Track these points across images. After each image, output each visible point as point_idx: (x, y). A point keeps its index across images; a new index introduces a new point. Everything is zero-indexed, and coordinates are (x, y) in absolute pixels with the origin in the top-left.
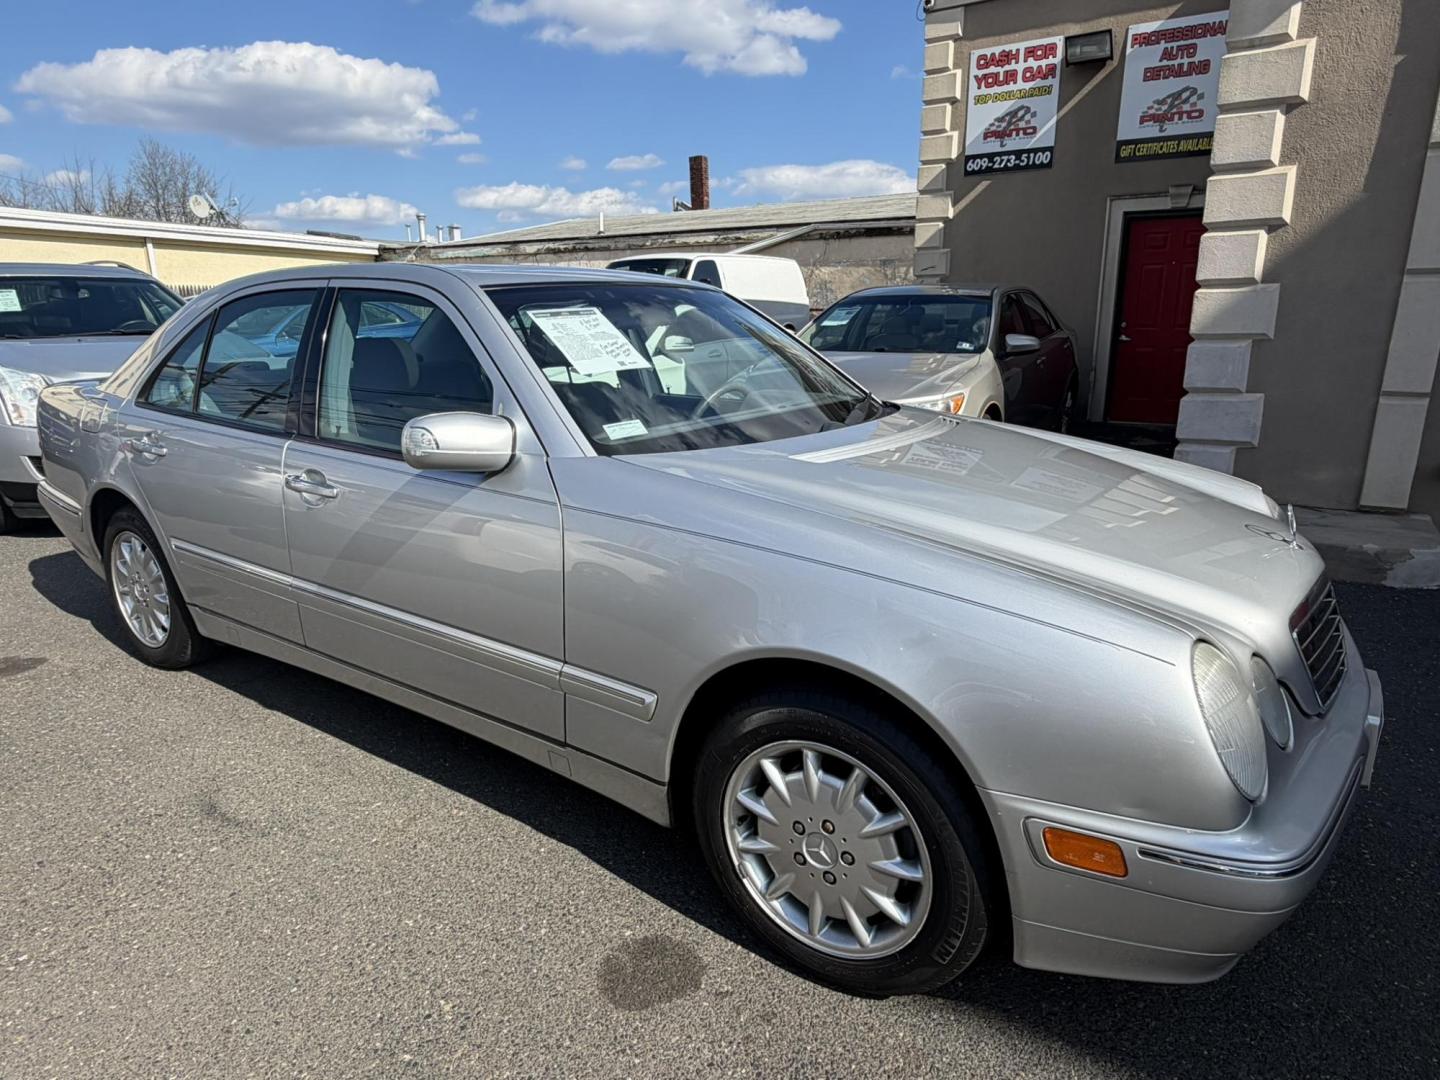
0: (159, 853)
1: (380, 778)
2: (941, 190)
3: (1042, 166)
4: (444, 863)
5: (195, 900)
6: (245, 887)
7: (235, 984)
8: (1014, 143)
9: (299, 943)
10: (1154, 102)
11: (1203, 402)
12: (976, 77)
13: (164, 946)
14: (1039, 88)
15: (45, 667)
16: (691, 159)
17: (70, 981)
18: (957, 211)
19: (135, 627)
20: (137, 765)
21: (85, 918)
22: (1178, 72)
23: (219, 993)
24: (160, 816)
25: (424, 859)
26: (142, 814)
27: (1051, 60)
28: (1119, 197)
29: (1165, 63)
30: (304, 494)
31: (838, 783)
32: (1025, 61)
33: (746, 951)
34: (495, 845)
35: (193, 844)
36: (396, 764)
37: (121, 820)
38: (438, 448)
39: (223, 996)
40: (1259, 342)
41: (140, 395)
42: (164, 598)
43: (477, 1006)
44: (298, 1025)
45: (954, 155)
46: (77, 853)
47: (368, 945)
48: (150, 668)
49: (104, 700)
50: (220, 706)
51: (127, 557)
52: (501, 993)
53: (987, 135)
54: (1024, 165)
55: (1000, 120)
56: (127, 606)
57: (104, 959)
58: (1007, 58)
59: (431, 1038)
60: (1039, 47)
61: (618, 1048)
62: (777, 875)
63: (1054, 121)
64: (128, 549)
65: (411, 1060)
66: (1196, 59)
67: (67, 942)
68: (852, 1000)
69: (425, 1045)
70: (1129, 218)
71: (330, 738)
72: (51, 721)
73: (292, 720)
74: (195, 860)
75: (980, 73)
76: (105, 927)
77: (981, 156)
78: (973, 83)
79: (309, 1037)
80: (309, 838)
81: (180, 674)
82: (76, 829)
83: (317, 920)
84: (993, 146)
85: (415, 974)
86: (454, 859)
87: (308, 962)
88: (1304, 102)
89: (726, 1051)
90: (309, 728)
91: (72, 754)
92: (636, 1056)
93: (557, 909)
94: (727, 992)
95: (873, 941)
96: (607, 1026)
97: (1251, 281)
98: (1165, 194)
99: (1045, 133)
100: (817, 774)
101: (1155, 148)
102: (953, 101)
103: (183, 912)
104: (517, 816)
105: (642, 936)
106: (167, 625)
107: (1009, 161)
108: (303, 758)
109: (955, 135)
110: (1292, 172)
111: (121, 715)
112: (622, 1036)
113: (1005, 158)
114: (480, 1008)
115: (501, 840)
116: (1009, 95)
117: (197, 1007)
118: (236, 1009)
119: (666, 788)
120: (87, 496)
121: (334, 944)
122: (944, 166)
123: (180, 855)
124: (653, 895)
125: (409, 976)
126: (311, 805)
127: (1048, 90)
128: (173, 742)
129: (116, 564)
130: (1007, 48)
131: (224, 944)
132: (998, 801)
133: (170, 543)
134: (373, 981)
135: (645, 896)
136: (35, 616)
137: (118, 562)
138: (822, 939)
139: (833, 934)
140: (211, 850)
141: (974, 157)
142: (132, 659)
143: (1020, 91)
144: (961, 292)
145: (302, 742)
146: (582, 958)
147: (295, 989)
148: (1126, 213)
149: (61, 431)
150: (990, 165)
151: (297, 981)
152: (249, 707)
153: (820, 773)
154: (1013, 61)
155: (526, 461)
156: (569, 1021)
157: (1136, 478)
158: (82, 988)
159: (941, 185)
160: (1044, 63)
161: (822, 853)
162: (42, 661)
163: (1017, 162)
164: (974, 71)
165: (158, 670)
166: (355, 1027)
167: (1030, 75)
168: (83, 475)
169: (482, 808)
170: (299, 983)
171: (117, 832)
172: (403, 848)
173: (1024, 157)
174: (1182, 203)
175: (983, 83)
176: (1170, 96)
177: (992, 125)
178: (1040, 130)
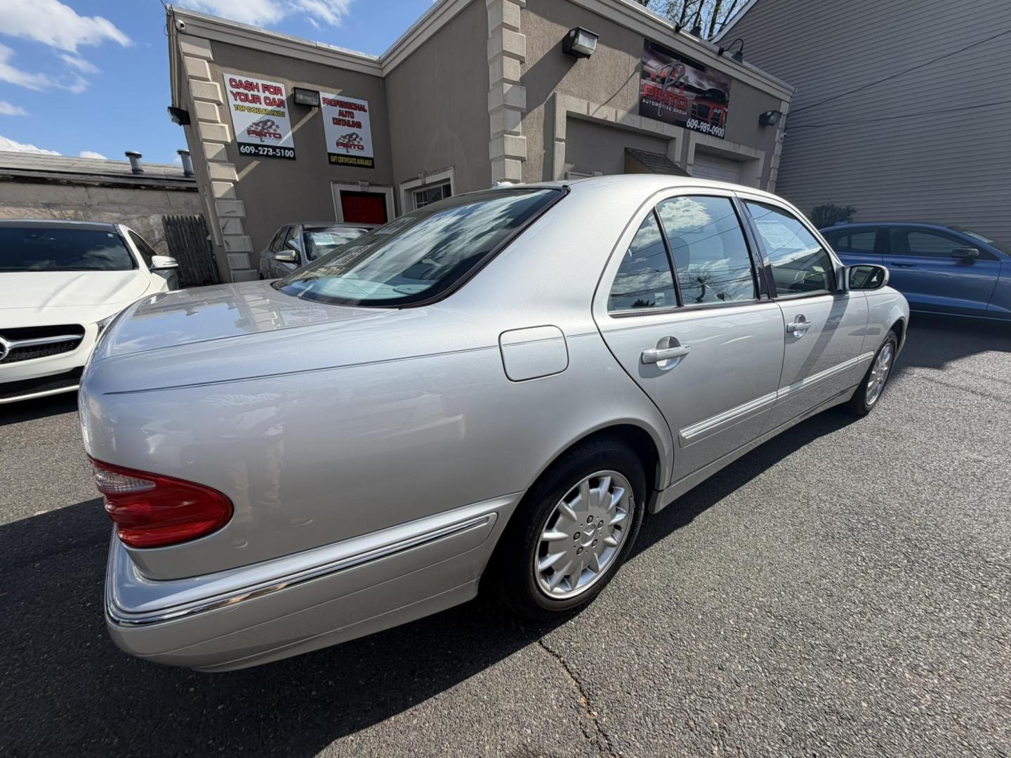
2: (225, 162)
3: (289, 158)
8: (269, 141)
10: (341, 136)
12: (231, 92)
14: (277, 112)
18: (241, 177)
22: (347, 124)
27: (279, 97)
28: (336, 182)
29: (341, 117)
32: (264, 92)
45: (229, 141)
53: (249, 132)
54: (278, 155)
55: (257, 124)
58: (250, 86)
60: (271, 87)
63: (290, 133)
66: (355, 120)
70: (343, 194)
75: (234, 90)
77: (250, 145)
78: (231, 97)
84: (255, 140)
98: (356, 183)
99: (287, 139)
101: (347, 160)
102: (219, 104)
107: (268, 151)
109: (226, 126)
113: (266, 149)
122: (223, 146)
127: (282, 114)
130: (250, 80)
141: (245, 144)
143: (265, 110)
148: (341, 191)
150: (257, 151)
154: (256, 90)
159: (224, 158)
160: (276, 97)
163: (274, 153)
164: (229, 88)
167: (269, 102)
173: (278, 150)
174: (366, 190)
175: (238, 98)
176: (347, 135)
177: (251, 126)
178: (284, 136)
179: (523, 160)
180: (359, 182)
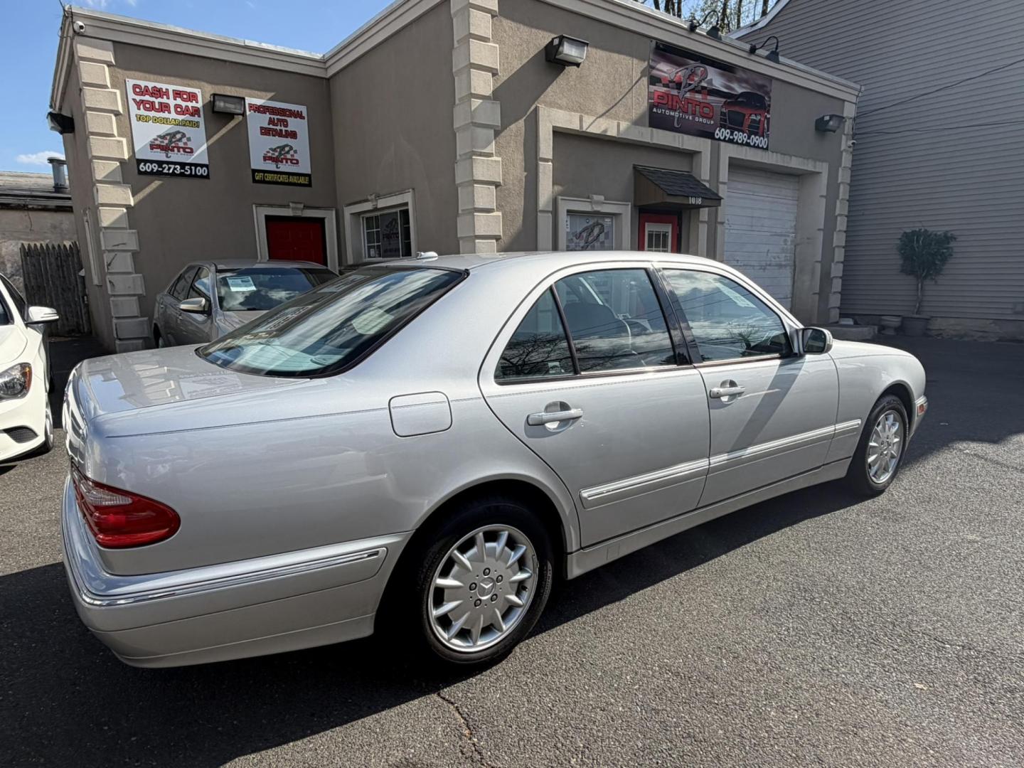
2: (119, 182)
3: (202, 176)
8: (177, 157)
10: (270, 149)
12: (134, 100)
14: (190, 122)
18: (137, 201)
22: (280, 134)
27: (194, 104)
28: (261, 205)
29: (271, 126)
32: (175, 99)
45: (126, 157)
53: (153, 146)
54: (187, 172)
55: (163, 137)
58: (158, 93)
60: (185, 93)
63: (205, 146)
66: (289, 129)
70: (269, 219)
75: (137, 98)
77: (152, 162)
78: (133, 106)
84: (160, 156)
98: (287, 206)
99: (200, 153)
101: (275, 178)
102: (117, 114)
107: (175, 169)
109: (124, 140)
113: (172, 166)
122: (118, 163)
127: (196, 125)
130: (159, 85)
141: (146, 161)
143: (175, 120)
148: (266, 216)
150: (160, 169)
154: (165, 97)
159: (119, 179)
160: (190, 104)
163: (183, 171)
164: (131, 95)
167: (181, 110)
173: (187, 168)
174: (299, 213)
175: (141, 107)
176: (278, 147)
177: (156, 140)
178: (196, 151)
179: (497, 185)
180: (291, 204)
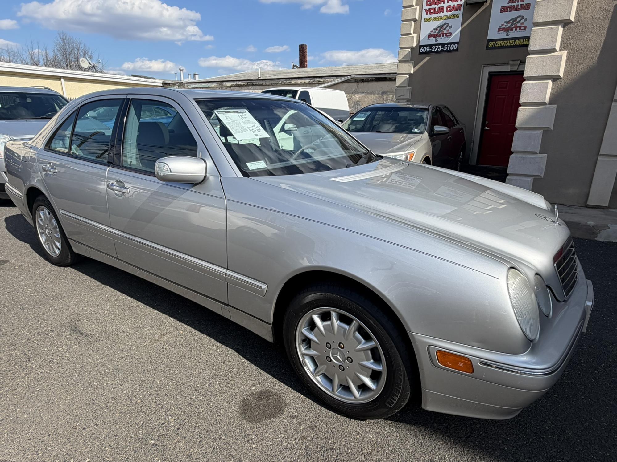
0: (51, 348)
1: (150, 317)
2: (408, 61)
3: (453, 50)
4: (175, 355)
5: (65, 369)
6: (87, 364)
7: (80, 407)
8: (441, 40)
9: (109, 389)
10: (505, 22)
11: (520, 157)
12: (425, 9)
13: (50, 389)
14: (453, 15)
15: (8, 264)
16: (300, 46)
17: (8, 404)
18: (415, 70)
19: (46, 247)
20: (44, 309)
21: (16, 376)
22: (516, 9)
23: (73, 411)
24: (53, 331)
25: (167, 353)
26: (45, 330)
27: (459, 2)
28: (487, 65)
29: (510, 4)
30: (115, 191)
31: (346, 327)
32: (448, 2)
33: (305, 397)
34: (198, 347)
35: (66, 344)
36: (157, 310)
37: (35, 333)
38: (171, 172)
39: (74, 412)
40: (546, 131)
41: (46, 145)
42: (58, 235)
43: (185, 420)
44: (106, 426)
45: (414, 45)
46: (15, 347)
47: (139, 391)
48: (53, 266)
49: (32, 279)
50: (83, 283)
51: (43, 217)
52: (196, 414)
53: (429, 36)
54: (445, 49)
55: (436, 29)
56: (43, 238)
57: (23, 395)
58: (439, 1)
59: (164, 433)
61: (246, 440)
62: (319, 366)
63: (459, 30)
64: (43, 214)
65: (154, 443)
66: (524, 3)
67: (8, 386)
68: (350, 420)
69: (161, 436)
70: (491, 75)
71: (129, 298)
72: (8, 288)
73: (113, 290)
74: (66, 351)
75: (427, 8)
76: (25, 380)
77: (426, 46)
78: (424, 12)
79: (110, 432)
80: (117, 342)
81: (66, 268)
82: (15, 336)
83: (118, 379)
84: (432, 41)
85: (159, 404)
86: (180, 353)
87: (112, 398)
88: (572, 22)
89: (293, 442)
90: (120, 294)
91: (16, 303)
92: (254, 443)
93: (223, 377)
94: (296, 416)
95: (360, 396)
96: (242, 430)
97: (543, 104)
98: (508, 64)
99: (455, 36)
100: (337, 322)
101: (504, 43)
102: (415, 20)
103: (59, 374)
104: (208, 335)
105: (259, 390)
106: (60, 247)
107: (439, 48)
108: (117, 307)
109: (415, 36)
110: (565, 54)
111: (39, 286)
112: (248, 435)
113: (437, 47)
114: (186, 421)
115: (201, 345)
116: (440, 18)
117: (63, 417)
118: (79, 418)
119: (271, 325)
120: (25, 190)
121: (124, 390)
122: (410, 50)
123: (60, 349)
124: (266, 371)
125: (156, 405)
126: (119, 328)
127: (457, 16)
128: (61, 299)
129: (38, 220)
131: (76, 389)
132: (416, 337)
133: (59, 211)
134: (140, 407)
135: (262, 372)
136: (5, 241)
137: (39, 219)
138: (338, 394)
139: (343, 392)
140: (74, 347)
141: (424, 46)
142: (46, 262)
143: (445, 16)
144: (415, 106)
145: (117, 300)
146: (232, 399)
147: (106, 410)
148: (490, 73)
149: (15, 161)
150: (430, 50)
151: (107, 406)
152: (95, 284)
153: (338, 322)
154: (442, 3)
155: (211, 178)
156: (225, 427)
157: (488, 192)
158: (13, 407)
159: (409, 58)
160: (456, 3)
161: (339, 357)
162: (7, 261)
163: (442, 48)
164: (425, 7)
165: (57, 267)
166: (131, 427)
167: (450, 9)
168: (23, 181)
169: (193, 330)
170: (108, 407)
171: (33, 338)
172: (157, 348)
173: (445, 46)
175: (428, 13)
176: (512, 19)
177: (432, 32)
178: (453, 34)
180: (511, 62)
